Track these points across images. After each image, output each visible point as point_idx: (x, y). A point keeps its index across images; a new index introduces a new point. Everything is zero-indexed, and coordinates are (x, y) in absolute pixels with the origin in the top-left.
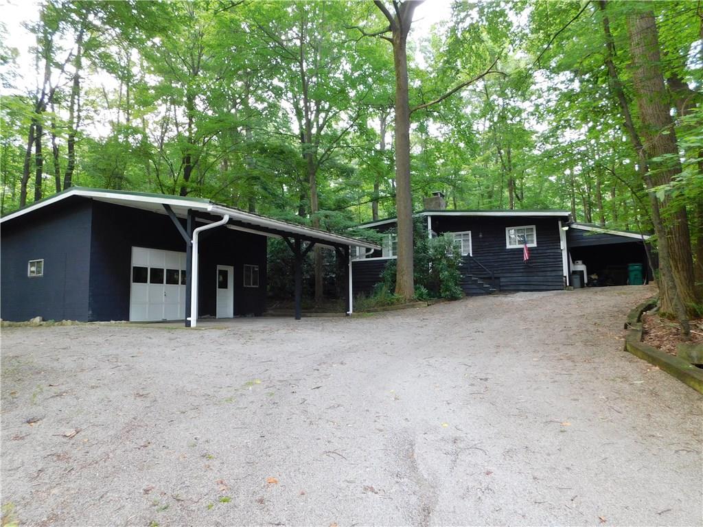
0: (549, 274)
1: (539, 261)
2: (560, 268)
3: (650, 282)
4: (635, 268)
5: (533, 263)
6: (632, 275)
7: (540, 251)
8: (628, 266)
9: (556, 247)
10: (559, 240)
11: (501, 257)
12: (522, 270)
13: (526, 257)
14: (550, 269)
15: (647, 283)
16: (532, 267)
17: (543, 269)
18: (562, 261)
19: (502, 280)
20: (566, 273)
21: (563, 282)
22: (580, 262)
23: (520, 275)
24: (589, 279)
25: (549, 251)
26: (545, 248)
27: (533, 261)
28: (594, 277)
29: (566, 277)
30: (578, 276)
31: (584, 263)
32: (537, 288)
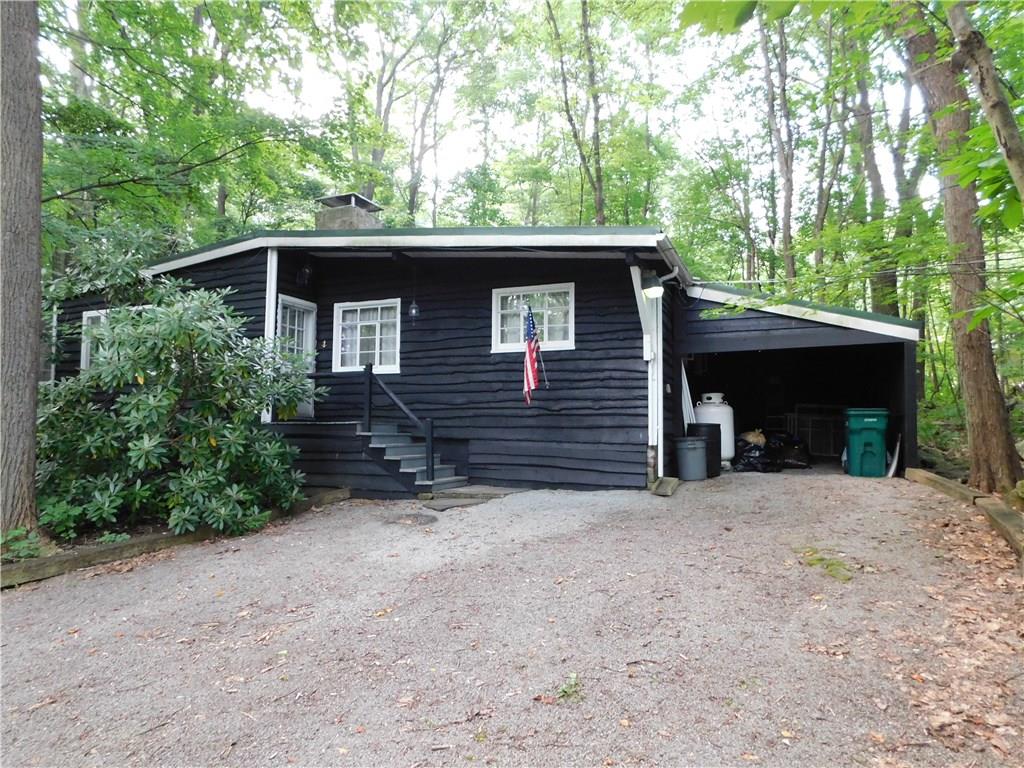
0: (606, 436)
1: (577, 393)
2: (639, 421)
3: (909, 471)
4: (867, 422)
5: (558, 400)
6: (857, 443)
7: (584, 365)
8: (848, 417)
9: (629, 352)
10: (636, 332)
11: (476, 377)
12: (531, 422)
13: (530, 382)
14: (608, 421)
15: (899, 473)
16: (558, 414)
17: (589, 421)
18: (646, 398)
19: (474, 447)
20: (655, 433)
21: (646, 464)
22: (716, 397)
23: (526, 434)
24: (741, 446)
25: (608, 364)
26: (598, 354)
27: (561, 394)
28: (755, 438)
29: (655, 448)
30: (700, 445)
31: (728, 400)
32: (571, 477)
